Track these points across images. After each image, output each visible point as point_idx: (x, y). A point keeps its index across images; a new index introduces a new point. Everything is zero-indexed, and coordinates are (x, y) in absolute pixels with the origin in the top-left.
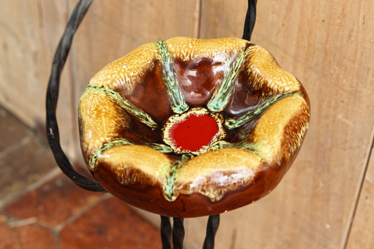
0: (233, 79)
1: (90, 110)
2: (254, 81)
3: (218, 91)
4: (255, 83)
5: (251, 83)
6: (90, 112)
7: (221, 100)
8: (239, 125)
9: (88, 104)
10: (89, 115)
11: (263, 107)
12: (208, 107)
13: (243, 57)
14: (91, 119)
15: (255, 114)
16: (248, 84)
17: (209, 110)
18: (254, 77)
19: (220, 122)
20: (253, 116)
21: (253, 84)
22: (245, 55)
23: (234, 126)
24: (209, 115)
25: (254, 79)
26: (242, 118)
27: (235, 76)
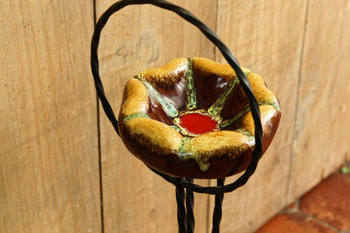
0: (158, 96)
1: (215, 140)
2: (172, 80)
3: (163, 107)
4: (173, 79)
5: (170, 83)
6: (217, 140)
7: (170, 109)
8: (195, 101)
9: (207, 142)
10: (219, 141)
11: (190, 82)
12: (173, 117)
13: (146, 83)
14: (224, 139)
15: (192, 89)
16: (169, 85)
17: (177, 117)
18: (169, 78)
19: (188, 112)
20: (193, 90)
21: (173, 81)
22: (146, 81)
23: (195, 104)
24: (180, 117)
25: (171, 78)
26: (189, 99)
27: (156, 93)
